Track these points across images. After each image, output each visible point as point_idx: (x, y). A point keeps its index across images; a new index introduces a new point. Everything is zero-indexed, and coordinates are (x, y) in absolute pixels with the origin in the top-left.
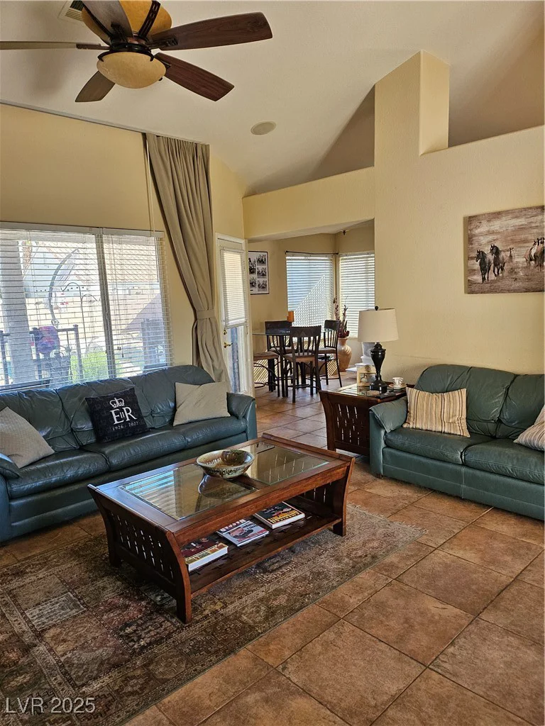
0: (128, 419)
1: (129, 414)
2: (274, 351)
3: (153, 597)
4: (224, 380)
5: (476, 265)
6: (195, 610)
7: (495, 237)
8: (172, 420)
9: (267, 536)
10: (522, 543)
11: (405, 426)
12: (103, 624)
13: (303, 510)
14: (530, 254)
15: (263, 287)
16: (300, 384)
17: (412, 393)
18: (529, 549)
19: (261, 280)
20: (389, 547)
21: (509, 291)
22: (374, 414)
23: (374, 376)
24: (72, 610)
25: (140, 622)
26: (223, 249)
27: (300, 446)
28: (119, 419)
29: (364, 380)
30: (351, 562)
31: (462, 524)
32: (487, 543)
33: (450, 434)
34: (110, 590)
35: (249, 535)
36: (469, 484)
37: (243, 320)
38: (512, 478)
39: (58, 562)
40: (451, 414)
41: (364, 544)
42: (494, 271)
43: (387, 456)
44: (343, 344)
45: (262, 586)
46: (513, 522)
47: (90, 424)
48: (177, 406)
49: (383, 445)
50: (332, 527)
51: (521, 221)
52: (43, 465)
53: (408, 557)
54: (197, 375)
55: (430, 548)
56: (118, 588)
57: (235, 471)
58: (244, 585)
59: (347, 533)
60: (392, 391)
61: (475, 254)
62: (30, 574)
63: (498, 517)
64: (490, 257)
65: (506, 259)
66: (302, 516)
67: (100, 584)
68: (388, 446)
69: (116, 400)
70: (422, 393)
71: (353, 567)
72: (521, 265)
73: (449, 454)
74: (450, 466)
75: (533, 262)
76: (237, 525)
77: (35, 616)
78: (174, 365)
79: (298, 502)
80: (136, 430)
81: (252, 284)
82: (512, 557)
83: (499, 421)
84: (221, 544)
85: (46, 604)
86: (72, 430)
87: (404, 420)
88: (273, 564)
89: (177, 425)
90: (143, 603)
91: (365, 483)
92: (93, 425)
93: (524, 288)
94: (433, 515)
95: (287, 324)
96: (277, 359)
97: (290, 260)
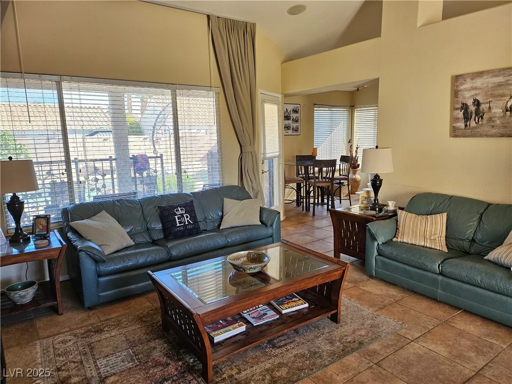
0: (187, 223)
1: (188, 219)
2: (301, 177)
3: (187, 359)
4: (259, 197)
5: (460, 114)
6: (217, 372)
7: (477, 92)
8: (220, 225)
9: (277, 319)
10: (486, 343)
11: (394, 240)
12: (149, 377)
13: (308, 301)
14: (506, 106)
15: (296, 130)
16: (320, 202)
17: (401, 214)
18: (491, 348)
19: (295, 125)
20: (373, 337)
21: (487, 136)
22: (369, 230)
23: (373, 199)
24: (129, 363)
25: (175, 378)
26: (264, 101)
27: (308, 251)
28: (180, 223)
29: (364, 202)
30: (342, 345)
31: (437, 322)
32: (455, 340)
33: (431, 248)
34: (158, 350)
35: (264, 317)
36: (444, 290)
37: (277, 154)
38: (481, 288)
39: (127, 324)
40: (433, 232)
41: (354, 332)
42: (475, 120)
43: (379, 263)
44: (354, 173)
45: (269, 359)
46: (479, 324)
47: (161, 225)
48: (224, 215)
49: (376, 253)
50: (330, 316)
51: (501, 79)
52: (123, 253)
53: (388, 346)
54: (240, 193)
55: (407, 340)
56: (164, 349)
57: (254, 269)
58: (256, 356)
59: (341, 321)
60: (387, 211)
61: (459, 106)
62: (106, 332)
63: (466, 318)
64: (472, 108)
65: (486, 110)
66: (307, 305)
67: (152, 344)
68: (379, 255)
69: (179, 209)
70: (410, 214)
71: (343, 350)
72: (498, 115)
73: (429, 265)
74: (430, 274)
75: (509, 113)
76: (256, 308)
77: (102, 365)
78: (225, 185)
79: (304, 295)
80: (193, 231)
81: (287, 127)
82: (475, 354)
83: (473, 240)
84: (241, 323)
85: (112, 356)
86: (148, 228)
87: (394, 235)
88: (281, 341)
89: (222, 229)
90: (180, 363)
91: (360, 282)
92: (163, 226)
93: (499, 133)
94: (413, 312)
95: (312, 158)
96: (303, 183)
97: (317, 110)
